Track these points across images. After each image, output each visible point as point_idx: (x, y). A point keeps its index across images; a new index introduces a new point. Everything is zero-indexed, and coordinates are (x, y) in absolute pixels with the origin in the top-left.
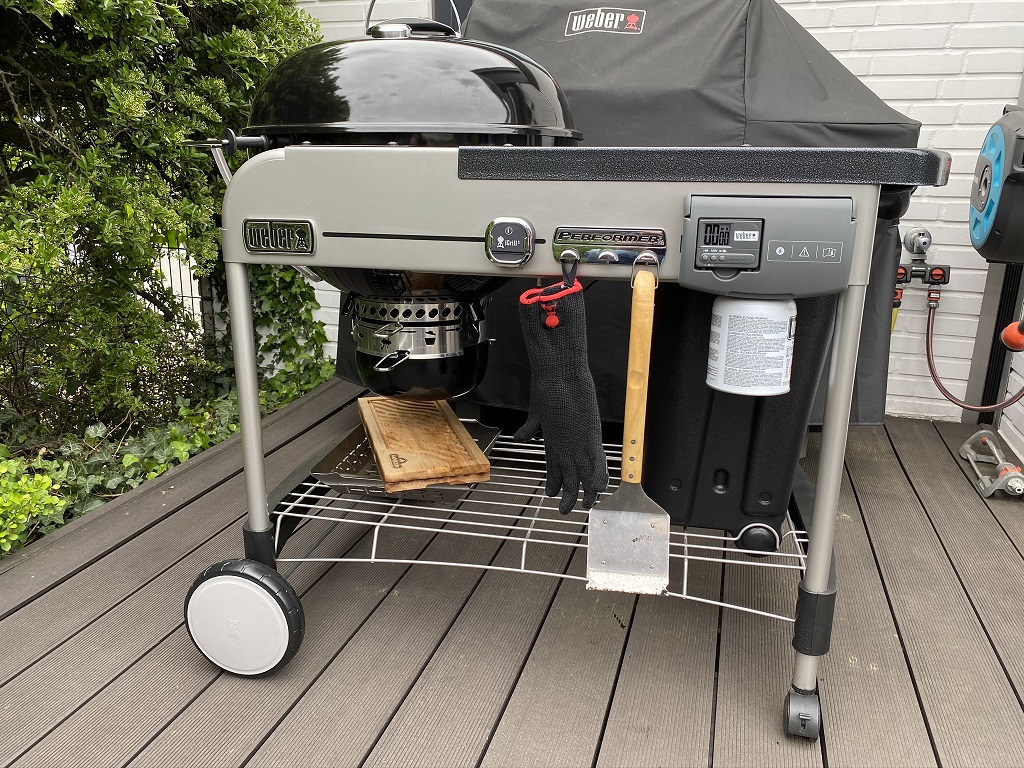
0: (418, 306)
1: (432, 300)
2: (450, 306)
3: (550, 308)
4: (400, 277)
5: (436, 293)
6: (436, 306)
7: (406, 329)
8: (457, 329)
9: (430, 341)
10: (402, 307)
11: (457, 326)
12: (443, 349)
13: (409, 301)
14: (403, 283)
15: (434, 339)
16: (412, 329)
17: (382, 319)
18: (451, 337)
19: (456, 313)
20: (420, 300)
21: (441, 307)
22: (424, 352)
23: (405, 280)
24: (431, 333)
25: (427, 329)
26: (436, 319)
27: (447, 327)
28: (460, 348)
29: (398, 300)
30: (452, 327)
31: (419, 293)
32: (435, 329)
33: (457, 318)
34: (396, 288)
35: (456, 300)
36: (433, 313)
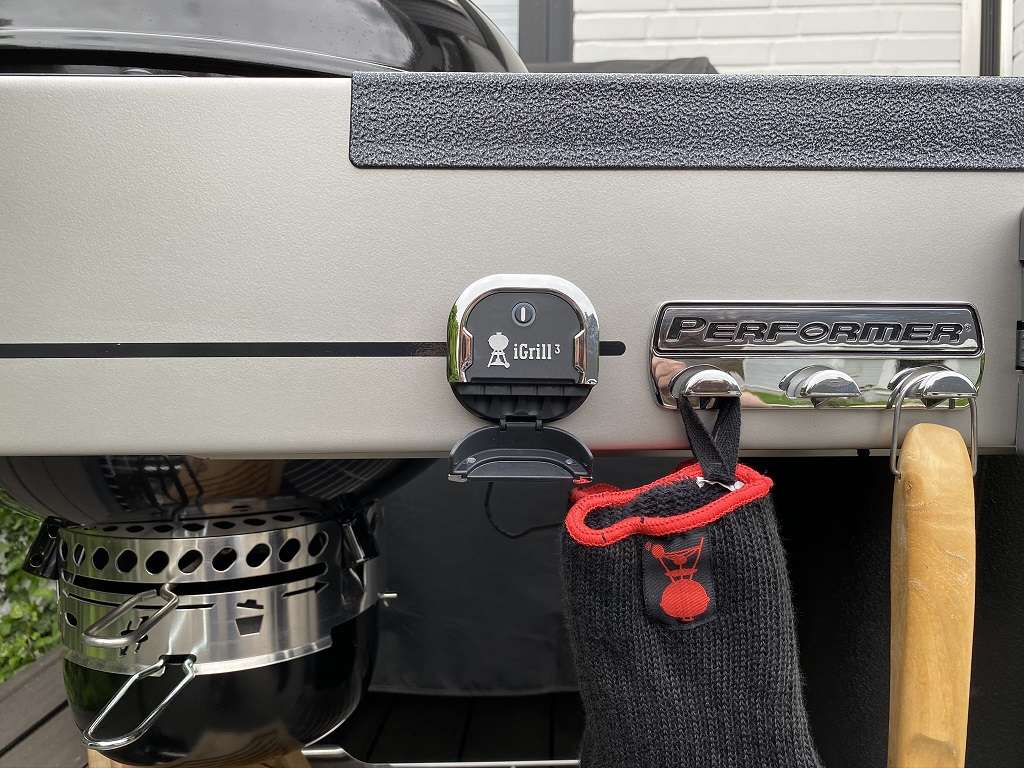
0: (220, 543)
1: (254, 523)
2: (301, 533)
3: (679, 554)
4: (173, 474)
5: (262, 505)
6: (263, 538)
7: (188, 600)
8: (316, 587)
9: (251, 624)
10: (177, 547)
11: (312, 581)
12: (282, 642)
13: (195, 528)
14: (181, 489)
15: (260, 618)
16: (204, 598)
17: (128, 578)
18: (301, 607)
19: (313, 549)
20: (224, 525)
21: (277, 538)
22: (232, 654)
23: (185, 478)
24: (251, 604)
25: (244, 595)
26: (264, 569)
27: (291, 587)
28: (322, 633)
29: (165, 529)
30: (301, 584)
31: (220, 508)
32: (260, 595)
33: (312, 561)
34: (161, 500)
35: (309, 517)
36: (255, 557)
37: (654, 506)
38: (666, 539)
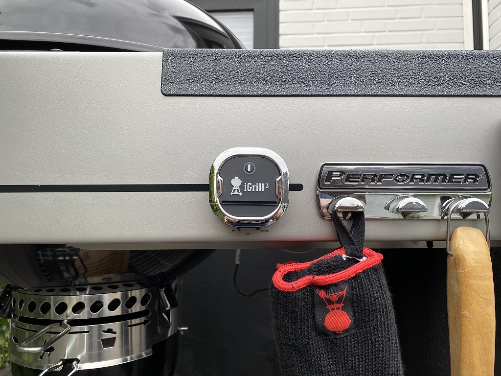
0: (96, 297)
1: (113, 288)
2: (137, 293)
3: (334, 296)
4: (72, 262)
5: (118, 278)
6: (118, 295)
7: (77, 328)
8: (145, 323)
9: (109, 342)
10: (72, 300)
11: (143, 319)
12: (126, 351)
13: (82, 290)
14: (76, 270)
15: (115, 338)
16: (85, 328)
17: (46, 317)
18: (137, 333)
19: (143, 302)
20: (97, 289)
21: (125, 296)
22: (100, 358)
23: (78, 264)
24: (110, 331)
25: (106, 326)
26: (118, 312)
27: (134, 321)
28: (147, 348)
29: (66, 290)
30: (137, 321)
31: (97, 279)
32: (116, 326)
33: (143, 308)
34: (66, 275)
35: (142, 285)
36: (113, 306)
37: (320, 270)
38: (326, 287)
